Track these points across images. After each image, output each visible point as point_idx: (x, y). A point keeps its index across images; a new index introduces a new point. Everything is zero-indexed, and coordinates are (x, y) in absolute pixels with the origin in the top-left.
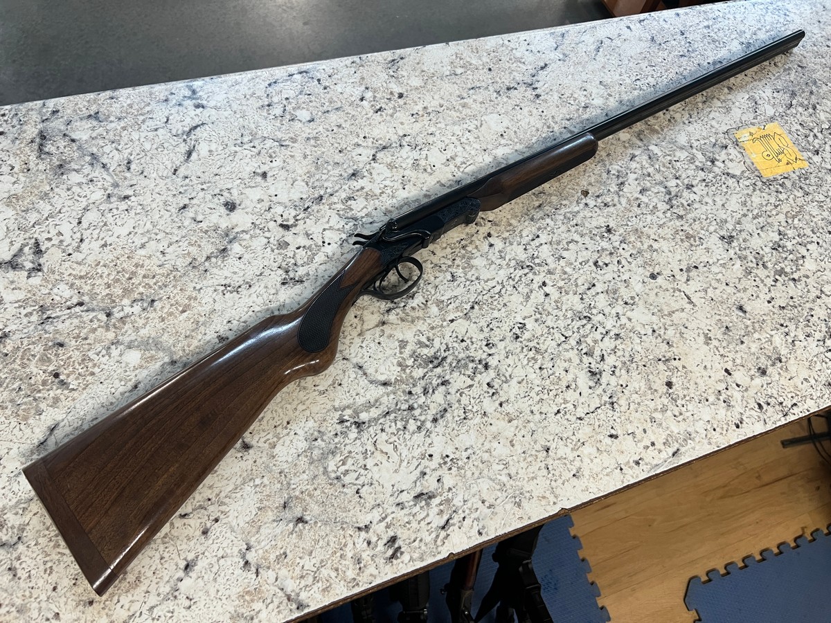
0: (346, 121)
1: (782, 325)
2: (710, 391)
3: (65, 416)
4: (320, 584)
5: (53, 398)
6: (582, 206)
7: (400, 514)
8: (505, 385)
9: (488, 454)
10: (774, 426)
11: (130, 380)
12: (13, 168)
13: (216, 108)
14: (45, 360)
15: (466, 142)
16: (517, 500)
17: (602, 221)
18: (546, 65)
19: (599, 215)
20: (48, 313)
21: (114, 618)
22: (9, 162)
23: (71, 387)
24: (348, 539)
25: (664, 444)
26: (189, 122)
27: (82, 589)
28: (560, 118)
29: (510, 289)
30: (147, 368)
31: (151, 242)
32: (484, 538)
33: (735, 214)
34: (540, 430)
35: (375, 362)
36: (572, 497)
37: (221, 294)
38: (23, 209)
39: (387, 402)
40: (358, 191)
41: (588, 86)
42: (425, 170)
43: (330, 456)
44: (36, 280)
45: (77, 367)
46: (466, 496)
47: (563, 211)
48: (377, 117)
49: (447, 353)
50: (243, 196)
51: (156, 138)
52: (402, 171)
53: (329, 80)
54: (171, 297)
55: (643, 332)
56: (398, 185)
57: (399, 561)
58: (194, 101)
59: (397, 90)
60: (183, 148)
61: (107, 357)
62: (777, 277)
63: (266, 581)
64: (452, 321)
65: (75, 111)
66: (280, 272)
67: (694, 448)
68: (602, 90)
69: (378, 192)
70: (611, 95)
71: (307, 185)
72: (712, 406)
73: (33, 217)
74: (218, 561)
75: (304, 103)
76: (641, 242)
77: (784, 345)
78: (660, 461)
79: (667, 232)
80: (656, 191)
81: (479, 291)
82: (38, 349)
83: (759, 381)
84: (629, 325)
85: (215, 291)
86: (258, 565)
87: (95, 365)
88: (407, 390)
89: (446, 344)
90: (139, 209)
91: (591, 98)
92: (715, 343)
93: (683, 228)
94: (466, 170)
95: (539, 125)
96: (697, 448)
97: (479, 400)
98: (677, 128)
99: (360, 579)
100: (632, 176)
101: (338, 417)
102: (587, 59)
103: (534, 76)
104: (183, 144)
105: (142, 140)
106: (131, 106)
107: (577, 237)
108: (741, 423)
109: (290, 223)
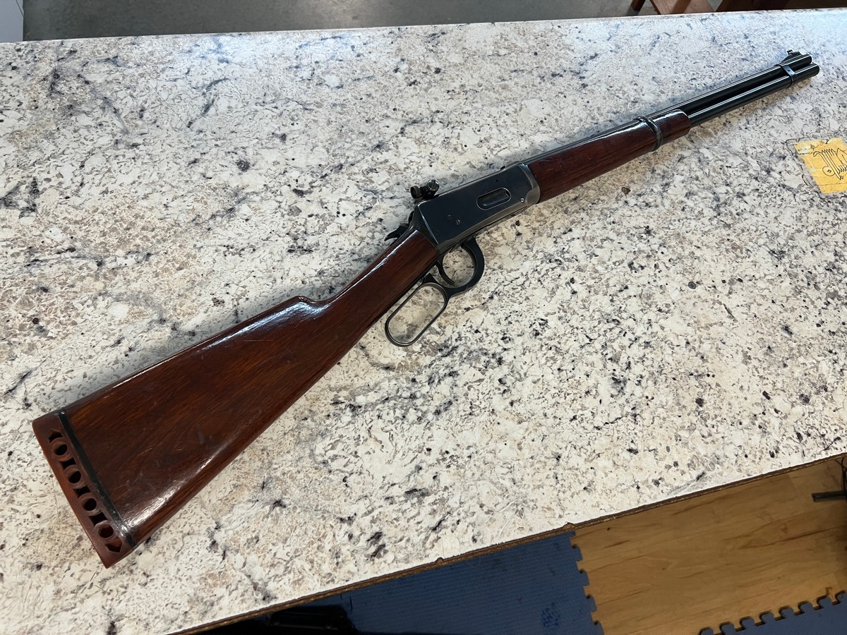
0: (377, 90)
1: (831, 352)
2: (745, 414)
3: (38, 364)
4: (291, 576)
5: (29, 344)
6: (621, 203)
7: (389, 510)
8: (518, 383)
9: (492, 455)
10: (813, 460)
11: (114, 335)
12: (21, 104)
13: (241, 64)
14: (25, 303)
15: (502, 124)
16: (519, 508)
17: (641, 222)
18: (596, 55)
19: (639, 215)
20: (37, 255)
21: (61, 586)
22: (17, 98)
23: (50, 334)
24: (328, 529)
25: (689, 465)
26: (210, 76)
27: (32, 551)
28: (606, 111)
29: (534, 282)
30: (133, 323)
31: (155, 194)
32: (479, 546)
33: (788, 228)
34: (553, 435)
35: (380, 344)
36: (581, 511)
37: (222, 255)
38: (25, 146)
39: (388, 387)
40: (381, 163)
41: (640, 81)
42: (456, 149)
43: (319, 438)
44: (29, 220)
45: (59, 314)
46: (463, 498)
47: (600, 206)
48: (411, 90)
49: (459, 342)
50: (258, 156)
51: (174, 89)
52: (430, 148)
53: (364, 48)
54: (169, 253)
55: (675, 343)
56: (424, 162)
57: (381, 560)
58: (219, 55)
59: (434, 64)
60: (201, 102)
61: (92, 308)
62: (829, 300)
63: (232, 565)
64: (468, 309)
65: (93, 53)
66: (288, 238)
67: (721, 474)
68: (654, 87)
69: (402, 166)
70: (663, 92)
71: (328, 152)
72: (746, 431)
73: (34, 155)
74: (183, 537)
75: (334, 68)
76: (682, 247)
77: (831, 373)
78: (682, 483)
79: (712, 240)
80: (704, 196)
81: (500, 281)
82: (20, 292)
83: (800, 409)
84: (661, 333)
85: (216, 251)
86: (226, 547)
87: (78, 315)
88: (411, 377)
89: (458, 333)
90: (147, 158)
91: (641, 94)
92: (755, 363)
93: (731, 238)
94: (500, 154)
95: (583, 115)
96: (725, 474)
97: (488, 396)
98: (732, 133)
99: (336, 575)
100: (678, 178)
101: (332, 397)
102: (640, 53)
103: (582, 65)
104: (202, 98)
105: (159, 89)
106: (152, 53)
107: (612, 235)
108: (777, 452)
109: (305, 189)
